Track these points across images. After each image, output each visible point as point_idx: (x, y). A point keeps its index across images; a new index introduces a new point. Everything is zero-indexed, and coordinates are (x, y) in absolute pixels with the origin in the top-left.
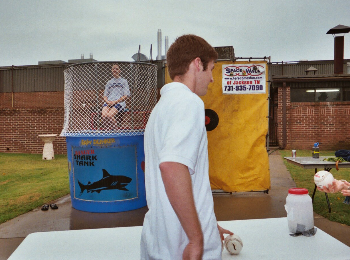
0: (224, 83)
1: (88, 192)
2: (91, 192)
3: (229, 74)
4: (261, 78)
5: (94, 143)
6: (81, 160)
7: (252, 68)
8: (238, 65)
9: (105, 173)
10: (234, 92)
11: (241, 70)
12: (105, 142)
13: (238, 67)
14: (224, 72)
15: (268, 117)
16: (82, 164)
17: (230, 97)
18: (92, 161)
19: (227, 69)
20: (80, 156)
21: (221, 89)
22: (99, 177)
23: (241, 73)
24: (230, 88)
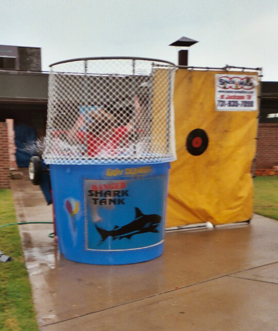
0: (218, 96)
1: (114, 239)
2: (118, 239)
3: (222, 86)
4: (252, 92)
5: (126, 173)
6: (103, 198)
7: (245, 81)
8: (231, 76)
9: (138, 212)
10: (226, 108)
11: (233, 82)
12: (141, 171)
13: (231, 79)
14: (218, 83)
15: (256, 139)
16: (105, 202)
17: (222, 114)
18: (121, 198)
19: (221, 80)
20: (101, 191)
21: (214, 104)
22: (130, 218)
23: (234, 86)
24: (223, 103)
